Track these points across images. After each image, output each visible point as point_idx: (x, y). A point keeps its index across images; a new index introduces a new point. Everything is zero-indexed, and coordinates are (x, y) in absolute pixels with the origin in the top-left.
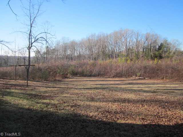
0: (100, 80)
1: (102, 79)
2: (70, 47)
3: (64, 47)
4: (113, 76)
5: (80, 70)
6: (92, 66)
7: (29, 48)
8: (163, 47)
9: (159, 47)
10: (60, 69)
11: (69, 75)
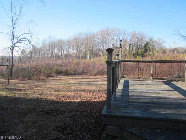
0: (82, 78)
1: (84, 77)
2: (57, 46)
3: (51, 46)
4: (95, 74)
5: (64, 69)
6: (76, 65)
7: (12, 48)
8: (148, 45)
9: (145, 45)
10: (44, 68)
11: (53, 74)
